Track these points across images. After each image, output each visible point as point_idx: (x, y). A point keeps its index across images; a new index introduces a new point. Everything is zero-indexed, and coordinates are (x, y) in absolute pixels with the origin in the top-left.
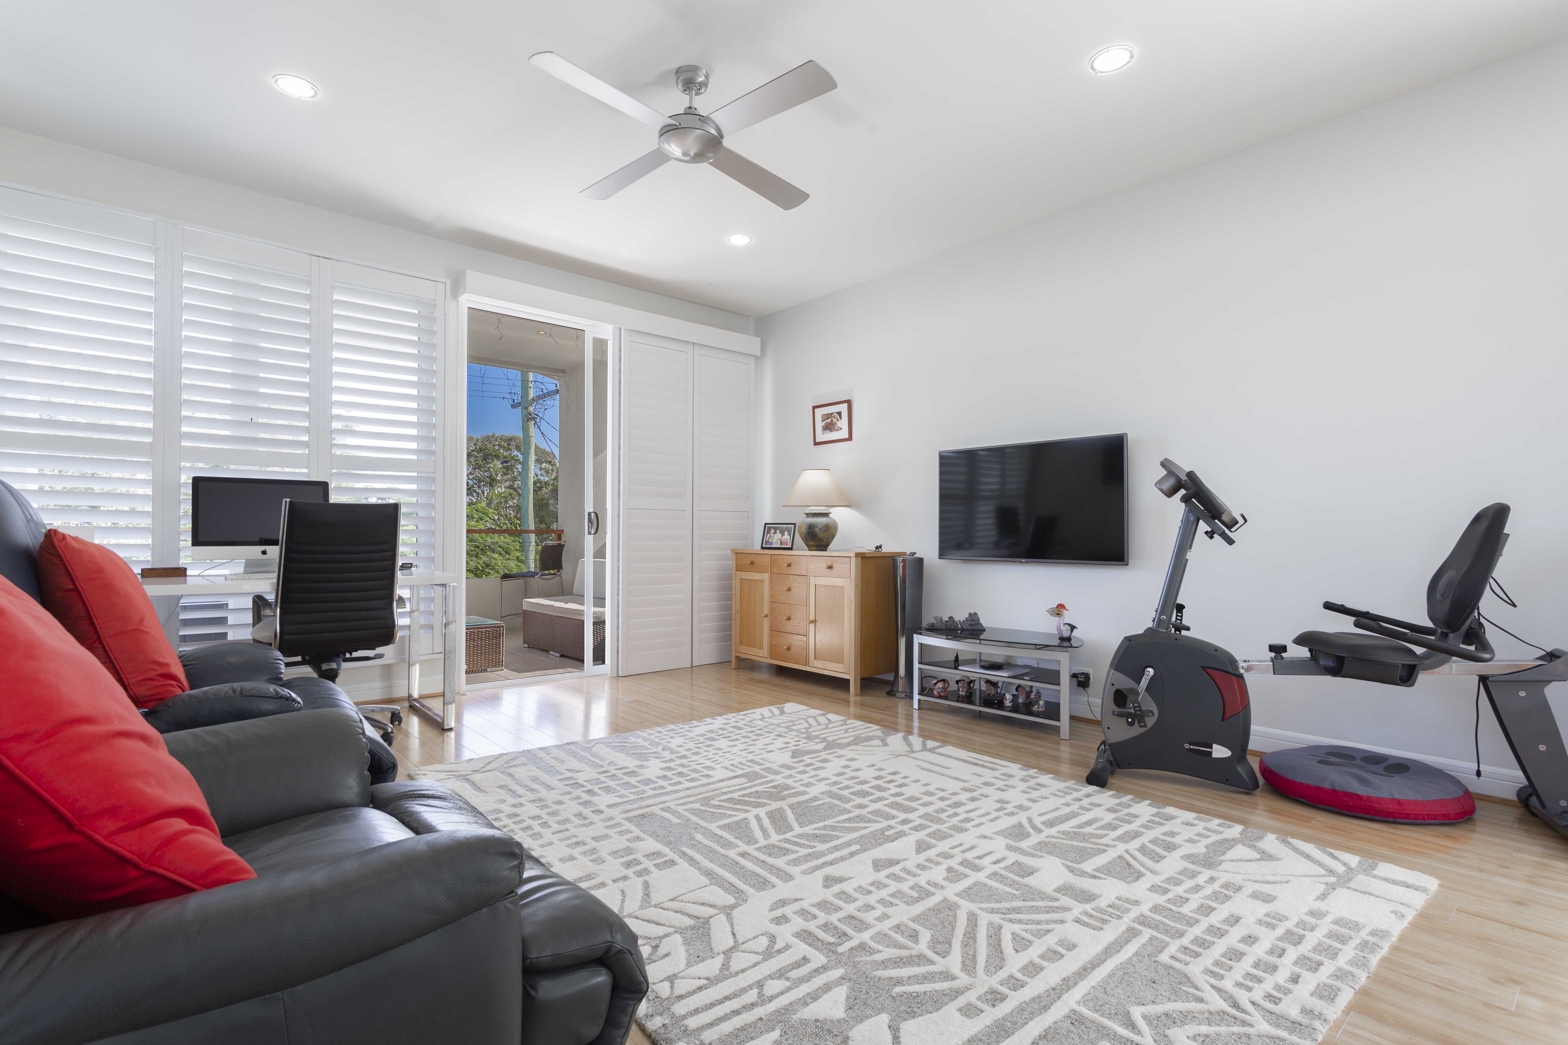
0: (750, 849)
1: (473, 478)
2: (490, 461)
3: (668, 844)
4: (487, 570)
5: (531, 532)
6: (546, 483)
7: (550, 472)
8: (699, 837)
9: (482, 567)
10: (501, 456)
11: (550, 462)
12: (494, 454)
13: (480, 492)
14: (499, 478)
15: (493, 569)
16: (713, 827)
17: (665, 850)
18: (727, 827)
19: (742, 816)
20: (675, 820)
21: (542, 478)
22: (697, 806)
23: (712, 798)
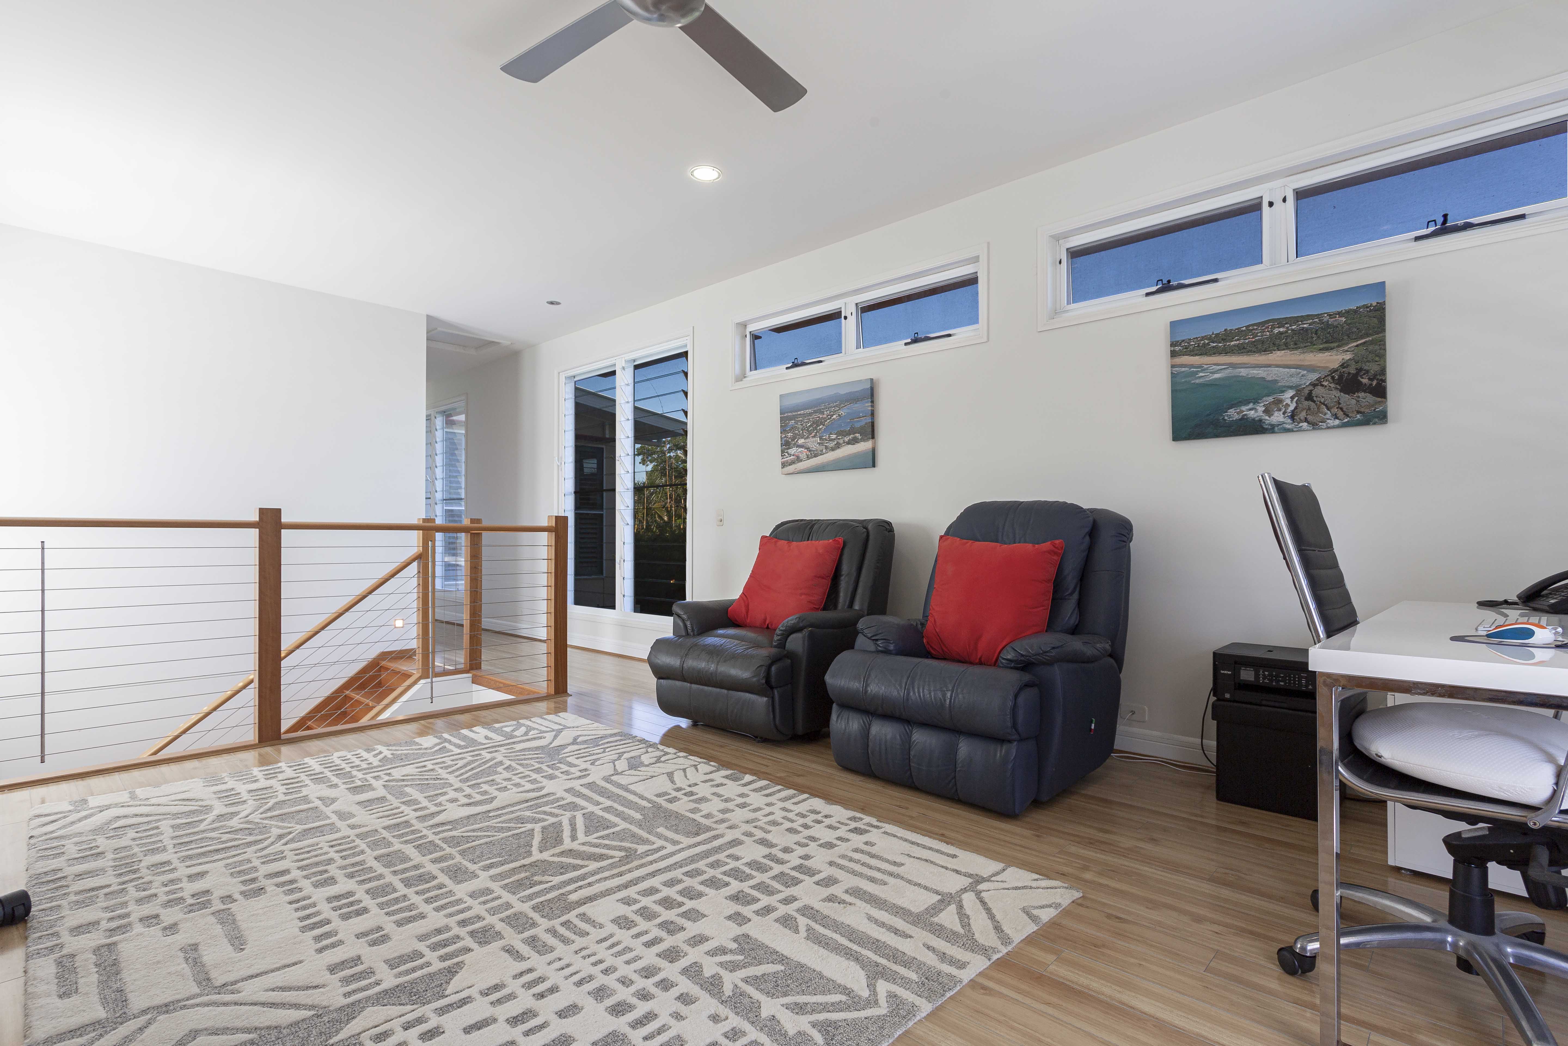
0: (591, 808)
3: (666, 810)
8: (638, 816)
16: (623, 825)
17: (665, 804)
18: (608, 825)
19: (591, 839)
20: (661, 830)
22: (641, 849)
23: (624, 861)
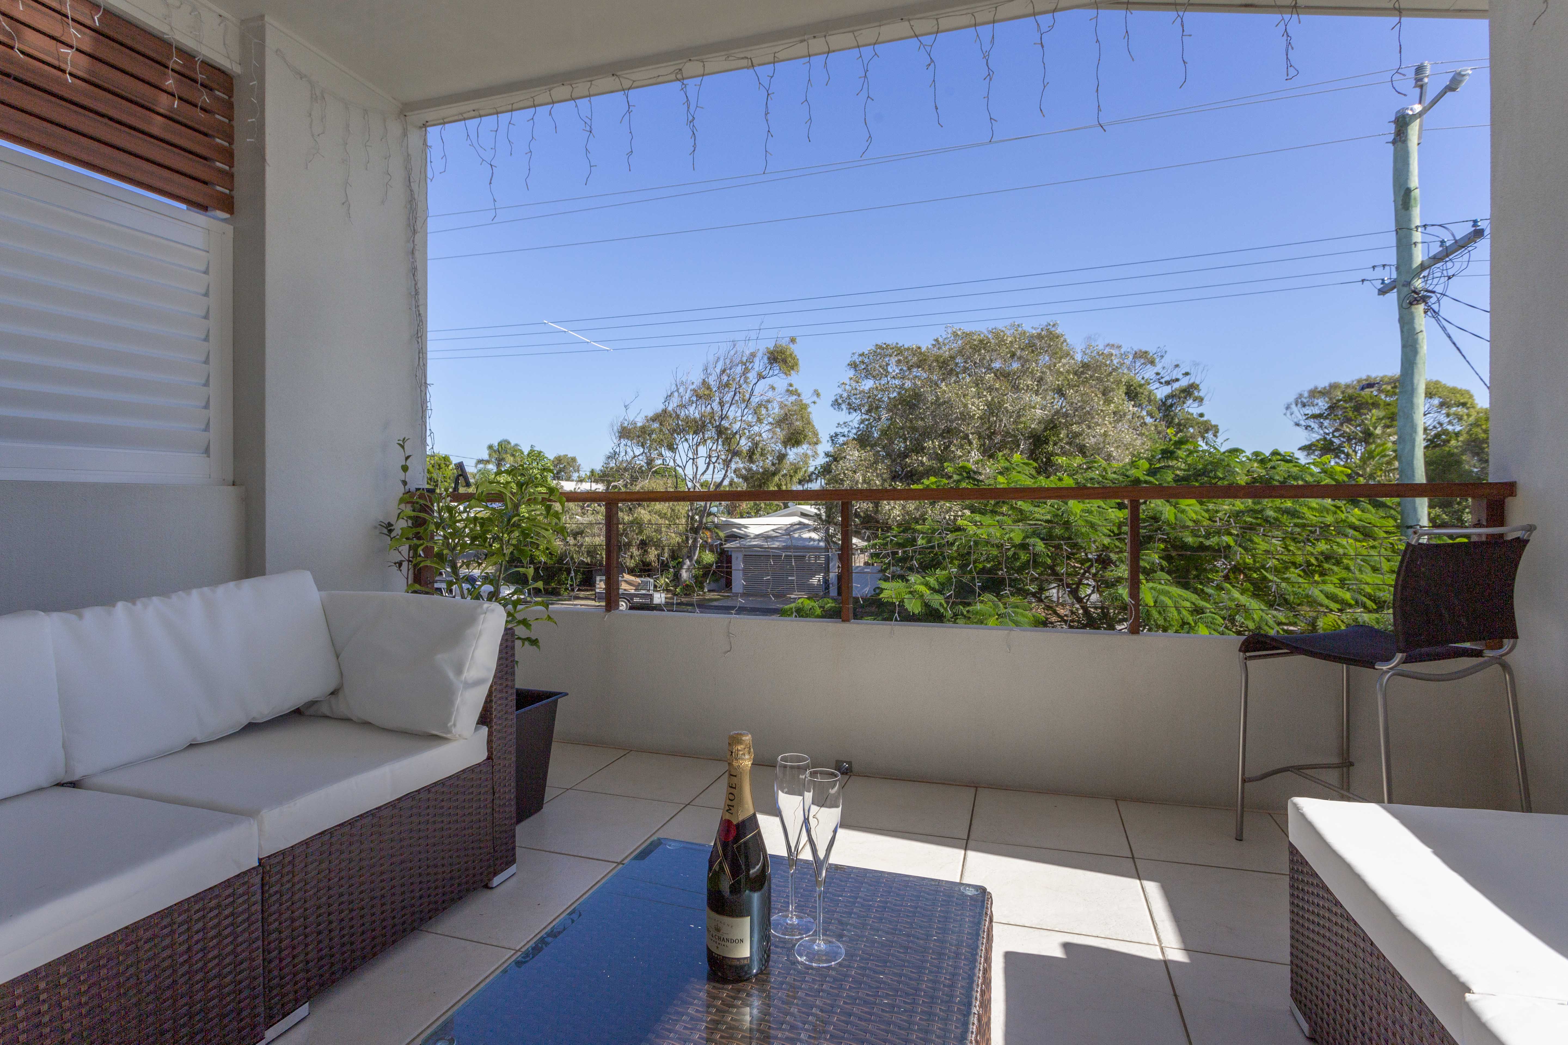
1: (1340, 436)
2: (1365, 411)
4: (1326, 566)
5: (1417, 490)
6: (1457, 434)
7: (1465, 417)
9: (1317, 559)
10: (1382, 404)
11: (1464, 405)
12: (1370, 401)
13: (1351, 451)
14: (1378, 431)
15: (1338, 563)
21: (1450, 428)
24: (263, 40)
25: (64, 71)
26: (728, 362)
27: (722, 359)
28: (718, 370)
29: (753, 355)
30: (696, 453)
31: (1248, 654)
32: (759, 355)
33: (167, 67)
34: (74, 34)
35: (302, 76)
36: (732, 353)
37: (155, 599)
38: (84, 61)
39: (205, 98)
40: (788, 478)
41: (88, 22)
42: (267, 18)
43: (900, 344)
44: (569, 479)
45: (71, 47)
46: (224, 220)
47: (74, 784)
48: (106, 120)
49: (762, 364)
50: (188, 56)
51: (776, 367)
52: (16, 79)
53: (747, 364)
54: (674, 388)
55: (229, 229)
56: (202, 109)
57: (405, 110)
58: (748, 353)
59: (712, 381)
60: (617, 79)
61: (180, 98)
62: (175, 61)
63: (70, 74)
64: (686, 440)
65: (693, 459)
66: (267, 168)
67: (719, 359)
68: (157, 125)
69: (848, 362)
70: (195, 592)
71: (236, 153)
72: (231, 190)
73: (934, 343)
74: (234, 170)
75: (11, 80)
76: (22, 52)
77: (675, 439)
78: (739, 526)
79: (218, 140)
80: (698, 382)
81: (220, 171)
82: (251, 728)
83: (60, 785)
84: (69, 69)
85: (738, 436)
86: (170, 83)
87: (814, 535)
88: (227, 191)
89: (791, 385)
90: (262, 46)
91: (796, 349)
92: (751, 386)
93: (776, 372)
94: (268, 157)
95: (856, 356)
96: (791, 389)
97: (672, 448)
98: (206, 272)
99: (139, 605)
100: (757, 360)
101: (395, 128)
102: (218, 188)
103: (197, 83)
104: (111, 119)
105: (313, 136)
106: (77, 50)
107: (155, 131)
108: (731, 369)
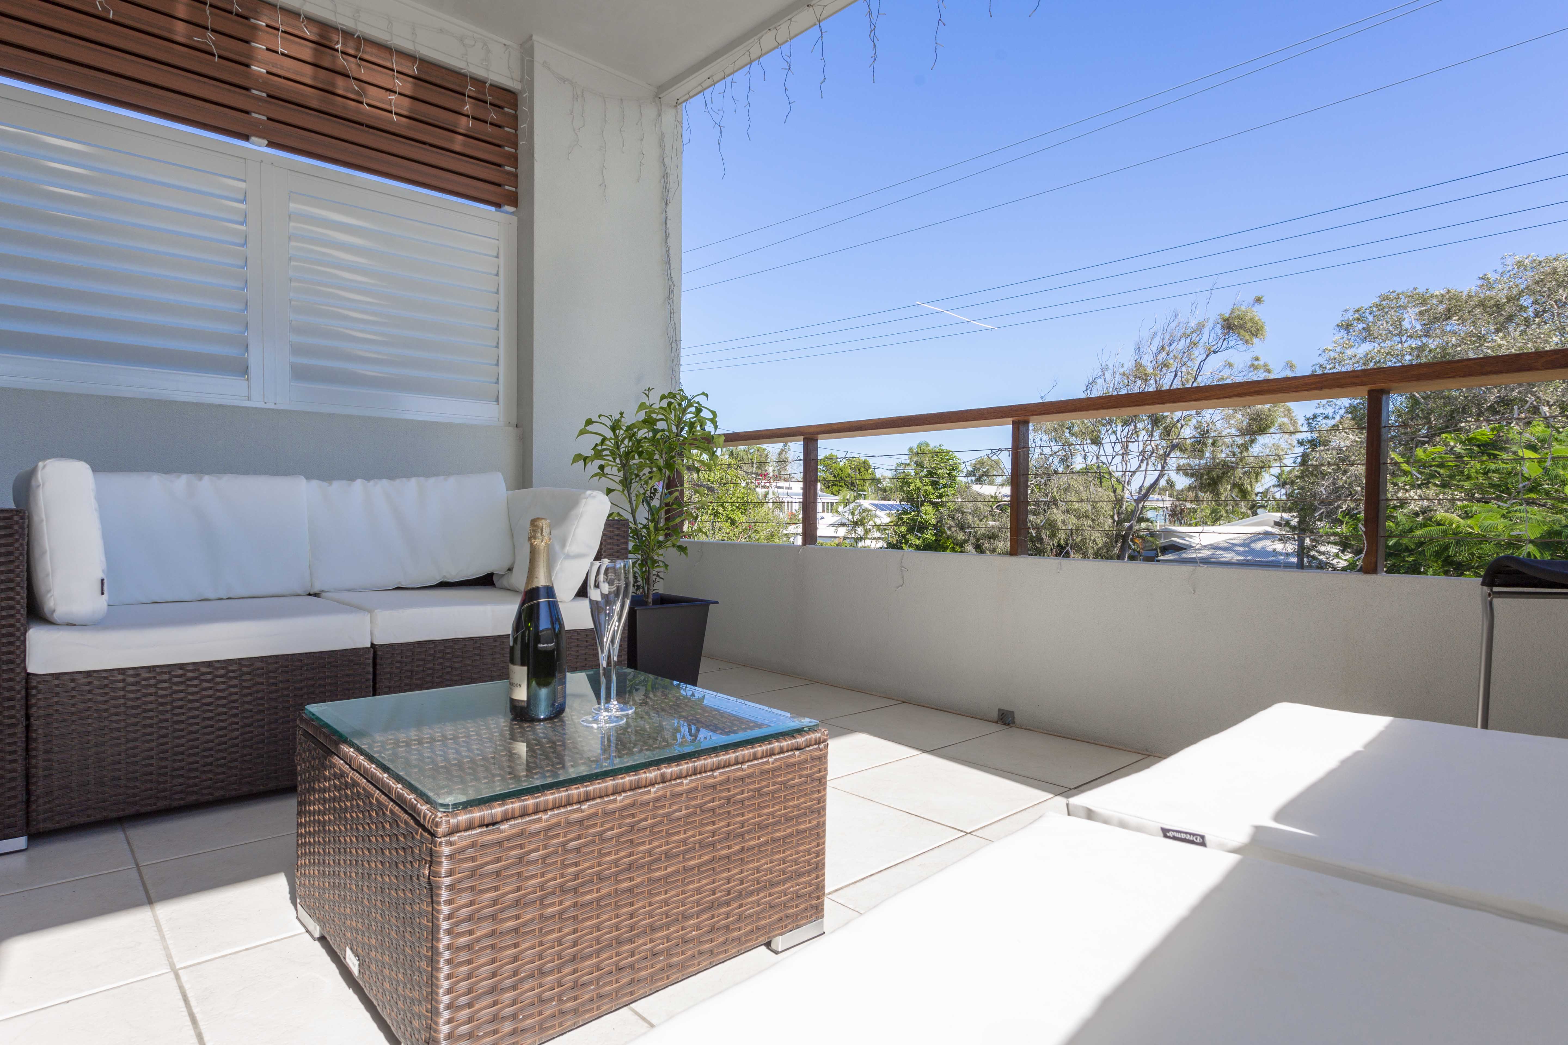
24: (532, 56)
25: (391, 112)
26: (1167, 336)
27: (1159, 334)
28: (1154, 349)
29: (1200, 327)
30: (1125, 447)
31: (1495, 589)
32: (1209, 325)
33: (464, 95)
34: (399, 84)
35: (564, 80)
36: (1173, 325)
37: (385, 481)
38: (406, 102)
39: (493, 116)
40: (1253, 476)
41: (410, 72)
42: (534, 37)
43: (1422, 290)
44: (991, 483)
45: (395, 92)
46: (512, 213)
47: (316, 595)
48: (427, 147)
49: (1212, 335)
50: (479, 82)
51: (1233, 340)
52: (367, 126)
53: (1192, 336)
54: (1098, 372)
55: (515, 219)
56: (491, 124)
57: (659, 93)
58: (1193, 324)
59: (1147, 361)
60: (811, 8)
61: (473, 118)
62: (471, 90)
63: (396, 114)
64: (1114, 432)
65: (1123, 455)
66: (536, 164)
67: (1155, 334)
68: (458, 143)
69: (1338, 322)
70: (413, 480)
71: (519, 156)
72: (516, 188)
73: (1480, 282)
74: (519, 171)
75: (364, 127)
76: (368, 105)
77: (1099, 431)
78: (1181, 535)
79: (507, 148)
80: (1129, 365)
81: (509, 173)
82: (444, 585)
83: (310, 595)
84: (394, 110)
85: (1179, 425)
86: (467, 108)
87: (1279, 547)
88: (514, 189)
89: (1257, 359)
90: (532, 62)
91: (1259, 313)
92: (1198, 363)
93: (1231, 343)
94: (536, 156)
95: (1351, 313)
96: (1256, 363)
97: (1096, 441)
98: (497, 257)
99: (372, 482)
100: (1206, 331)
101: (650, 112)
102: (507, 187)
103: (487, 103)
104: (431, 145)
105: (574, 130)
106: (400, 94)
107: (457, 148)
108: (1170, 345)
